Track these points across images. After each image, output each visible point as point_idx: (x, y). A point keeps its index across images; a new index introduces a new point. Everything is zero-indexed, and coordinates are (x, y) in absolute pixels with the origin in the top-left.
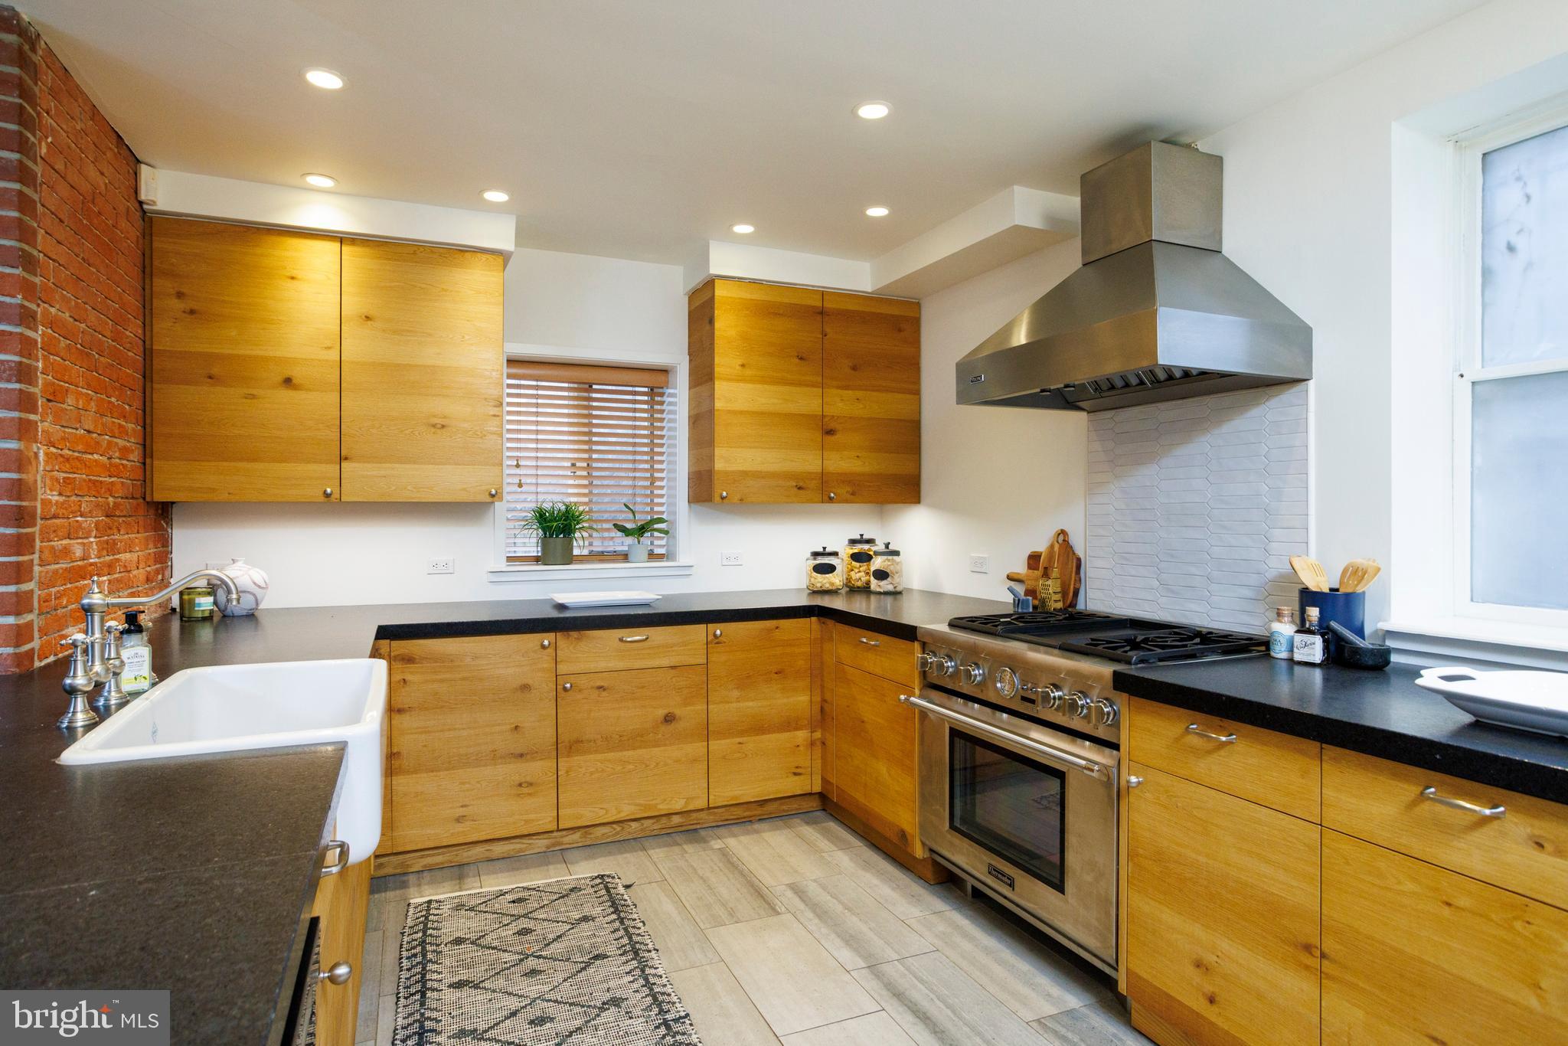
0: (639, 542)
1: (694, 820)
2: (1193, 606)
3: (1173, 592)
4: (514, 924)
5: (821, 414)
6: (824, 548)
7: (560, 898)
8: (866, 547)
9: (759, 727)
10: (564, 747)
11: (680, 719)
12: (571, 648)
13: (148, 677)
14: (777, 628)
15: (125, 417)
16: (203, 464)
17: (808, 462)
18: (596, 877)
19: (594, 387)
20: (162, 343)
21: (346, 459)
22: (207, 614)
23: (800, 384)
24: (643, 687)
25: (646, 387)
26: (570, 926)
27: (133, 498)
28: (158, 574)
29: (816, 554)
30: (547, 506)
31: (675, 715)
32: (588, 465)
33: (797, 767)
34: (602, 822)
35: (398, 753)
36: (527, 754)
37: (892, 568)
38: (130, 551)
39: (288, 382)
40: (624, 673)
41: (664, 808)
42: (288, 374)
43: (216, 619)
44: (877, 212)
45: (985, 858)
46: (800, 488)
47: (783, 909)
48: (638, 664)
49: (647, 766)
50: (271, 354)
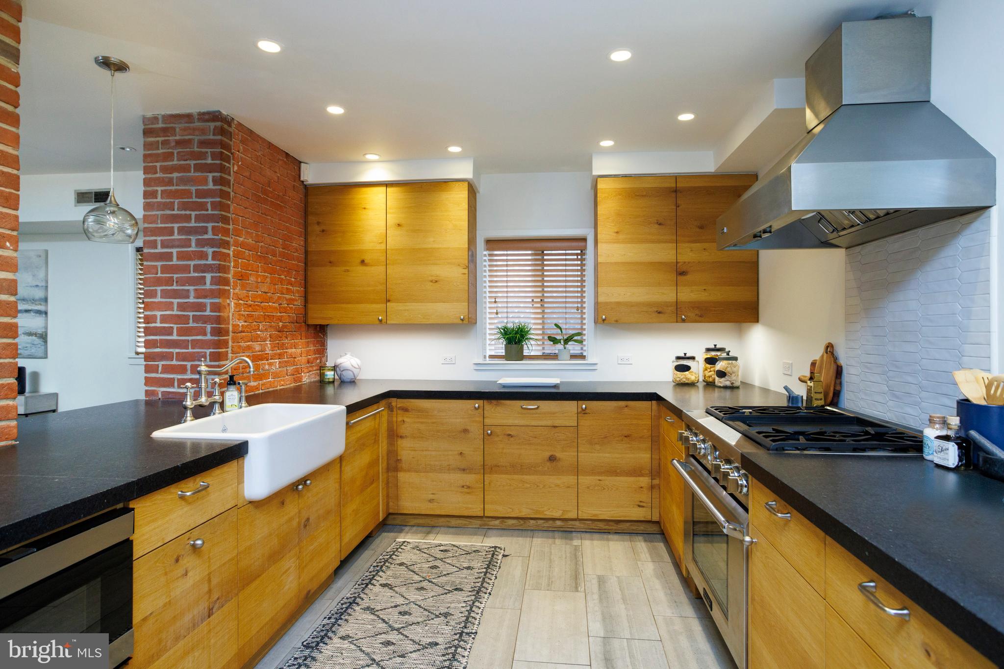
0: (565, 348)
1: (570, 525)
2: (910, 410)
3: (897, 397)
4: (433, 562)
5: (675, 261)
6: (685, 354)
7: (466, 554)
8: (719, 353)
9: (613, 472)
10: (486, 469)
11: (559, 459)
12: (492, 410)
13: (237, 405)
14: (626, 406)
15: (291, 284)
16: (328, 305)
17: (667, 295)
18: (493, 547)
19: (545, 252)
20: (312, 248)
21: (389, 301)
22: (331, 380)
23: (659, 242)
24: (535, 437)
25: (579, 250)
26: (458, 570)
27: (297, 323)
28: (317, 359)
29: (678, 358)
30: (510, 326)
31: (556, 457)
32: (541, 300)
33: (641, 502)
34: (510, 516)
35: (401, 460)
36: (467, 469)
37: (729, 369)
38: (295, 348)
39: (363, 262)
40: (524, 427)
41: (549, 514)
42: (363, 258)
43: (336, 383)
44: (686, 117)
45: (703, 584)
46: (659, 313)
47: (583, 589)
48: (534, 423)
49: (538, 486)
50: (356, 248)
